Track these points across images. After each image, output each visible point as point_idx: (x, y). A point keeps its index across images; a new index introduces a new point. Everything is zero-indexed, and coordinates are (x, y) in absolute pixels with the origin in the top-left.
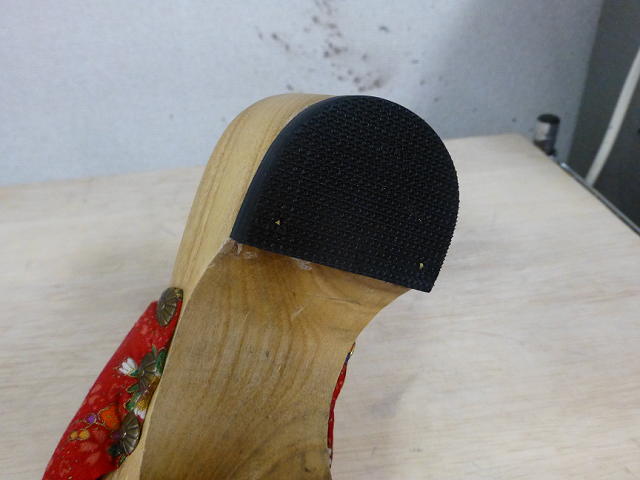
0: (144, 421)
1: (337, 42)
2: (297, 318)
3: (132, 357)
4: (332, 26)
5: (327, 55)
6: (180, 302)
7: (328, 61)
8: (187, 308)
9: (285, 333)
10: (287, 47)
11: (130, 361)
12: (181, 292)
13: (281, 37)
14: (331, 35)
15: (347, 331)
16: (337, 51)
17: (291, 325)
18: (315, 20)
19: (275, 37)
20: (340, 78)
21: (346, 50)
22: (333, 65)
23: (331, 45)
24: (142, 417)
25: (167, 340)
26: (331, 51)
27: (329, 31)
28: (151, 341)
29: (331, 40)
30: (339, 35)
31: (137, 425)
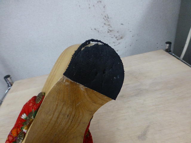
0: (26, 133)
1: (111, 29)
2: (78, 106)
3: (25, 113)
4: (109, 25)
5: (108, 32)
6: (44, 96)
7: (109, 34)
8: (46, 98)
9: (74, 110)
10: (98, 31)
11: (25, 114)
12: (45, 93)
13: (97, 29)
14: (109, 27)
15: (91, 112)
16: (111, 31)
17: (76, 108)
18: (105, 24)
19: (95, 29)
20: (112, 38)
21: (113, 30)
22: (110, 34)
23: (109, 30)
24: (26, 132)
25: (37, 108)
26: (109, 31)
27: (108, 26)
28: (32, 108)
29: (109, 28)
30: (111, 27)
31: (23, 135)
